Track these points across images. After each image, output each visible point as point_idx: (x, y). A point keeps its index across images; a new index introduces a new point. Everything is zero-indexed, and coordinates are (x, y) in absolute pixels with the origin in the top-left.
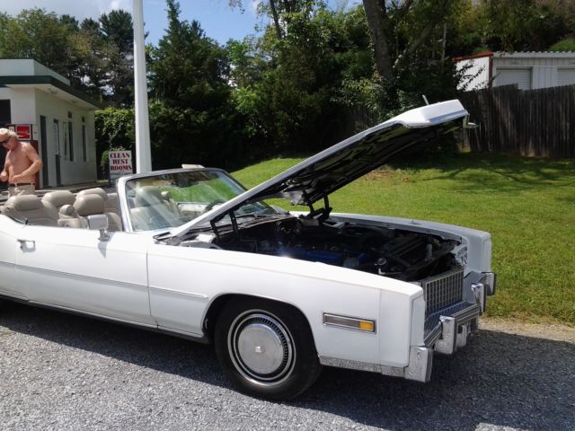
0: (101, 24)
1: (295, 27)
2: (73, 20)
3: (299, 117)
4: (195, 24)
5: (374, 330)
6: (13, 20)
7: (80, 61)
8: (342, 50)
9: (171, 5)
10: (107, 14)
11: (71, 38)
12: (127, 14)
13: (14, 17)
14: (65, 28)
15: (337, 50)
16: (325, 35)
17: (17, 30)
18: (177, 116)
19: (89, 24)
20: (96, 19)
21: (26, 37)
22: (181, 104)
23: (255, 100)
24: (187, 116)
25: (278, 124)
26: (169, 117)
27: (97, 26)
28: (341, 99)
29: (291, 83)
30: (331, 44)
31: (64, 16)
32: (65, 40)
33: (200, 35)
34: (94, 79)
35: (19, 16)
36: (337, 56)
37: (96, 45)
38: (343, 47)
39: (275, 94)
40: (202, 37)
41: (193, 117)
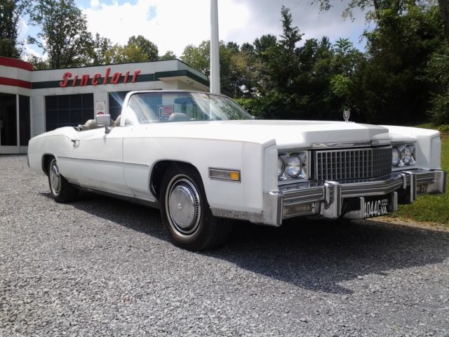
0: (255, 46)
1: (385, 21)
2: (235, 45)
3: (385, 95)
4: (325, 40)
5: (239, 180)
6: (197, 49)
7: (239, 74)
8: (430, 37)
9: (285, 16)
10: (259, 38)
11: (233, 58)
12: (273, 37)
13: (197, 46)
14: (230, 51)
15: (424, 38)
16: (415, 26)
17: (198, 55)
18: (285, 100)
19: (247, 47)
20: (251, 43)
21: (203, 60)
22: (289, 91)
23: (348, 83)
24: (293, 100)
25: (367, 102)
26: (280, 101)
27: (252, 47)
28: (424, 77)
29: (379, 67)
30: (420, 33)
31: (229, 43)
32: (229, 60)
33: (329, 47)
34: (249, 87)
35: (200, 46)
36: (424, 43)
37: (250, 62)
38: (431, 34)
39: (364, 77)
40: (330, 49)
41: (297, 100)
